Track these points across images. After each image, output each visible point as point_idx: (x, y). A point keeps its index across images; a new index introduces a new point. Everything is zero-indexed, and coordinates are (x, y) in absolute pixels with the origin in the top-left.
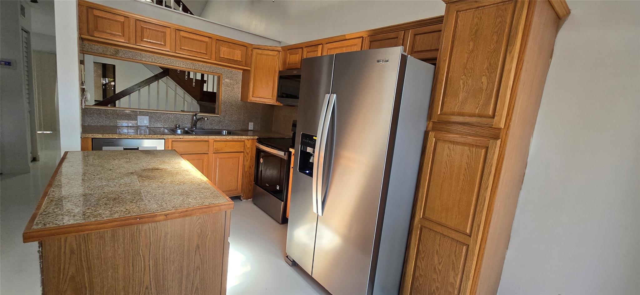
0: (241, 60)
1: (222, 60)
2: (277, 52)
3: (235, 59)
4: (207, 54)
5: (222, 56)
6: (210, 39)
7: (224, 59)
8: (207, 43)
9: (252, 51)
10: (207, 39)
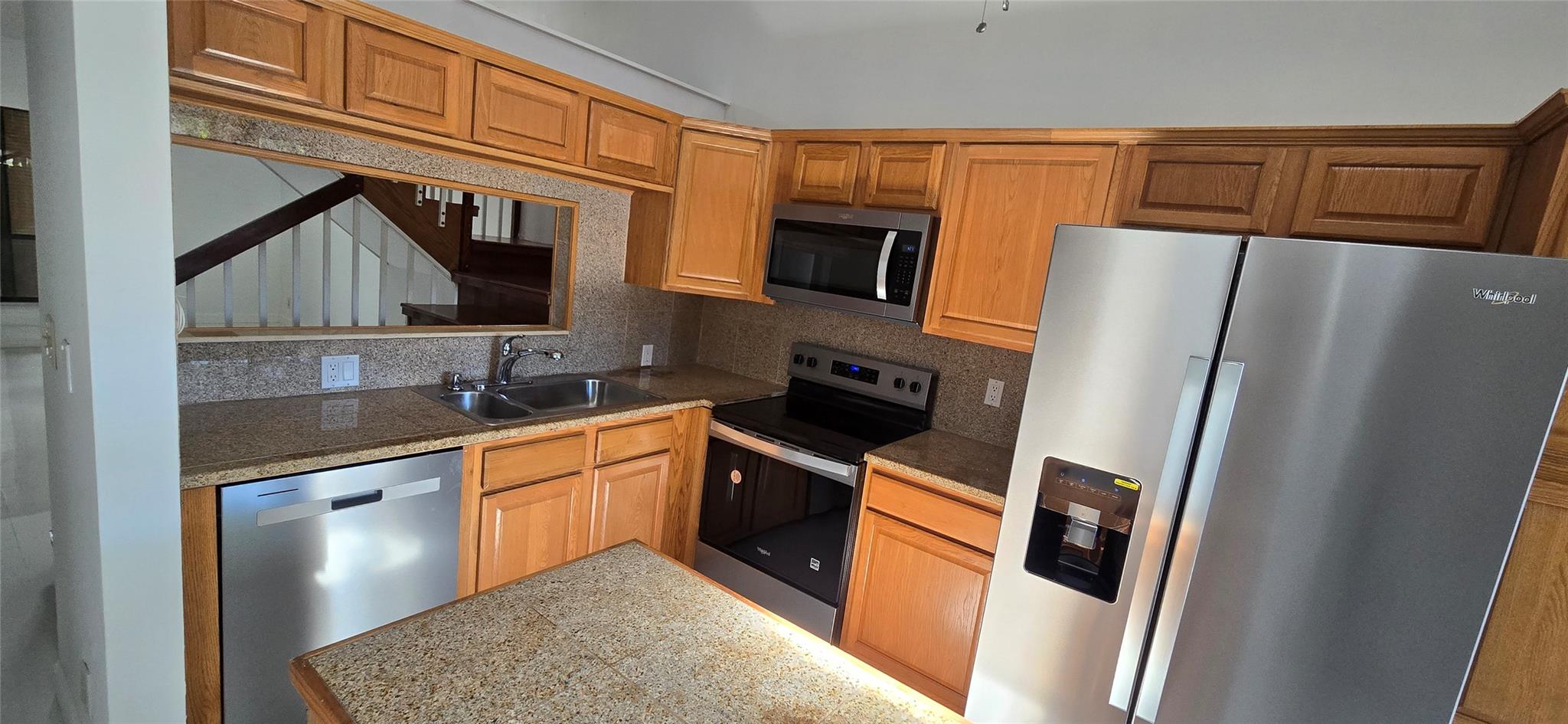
0: (651, 165)
1: (604, 163)
2: (757, 146)
3: (638, 162)
4: (564, 146)
5: (603, 153)
6: (575, 98)
7: (610, 161)
8: (565, 109)
9: (680, 135)
10: (566, 98)
